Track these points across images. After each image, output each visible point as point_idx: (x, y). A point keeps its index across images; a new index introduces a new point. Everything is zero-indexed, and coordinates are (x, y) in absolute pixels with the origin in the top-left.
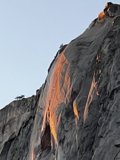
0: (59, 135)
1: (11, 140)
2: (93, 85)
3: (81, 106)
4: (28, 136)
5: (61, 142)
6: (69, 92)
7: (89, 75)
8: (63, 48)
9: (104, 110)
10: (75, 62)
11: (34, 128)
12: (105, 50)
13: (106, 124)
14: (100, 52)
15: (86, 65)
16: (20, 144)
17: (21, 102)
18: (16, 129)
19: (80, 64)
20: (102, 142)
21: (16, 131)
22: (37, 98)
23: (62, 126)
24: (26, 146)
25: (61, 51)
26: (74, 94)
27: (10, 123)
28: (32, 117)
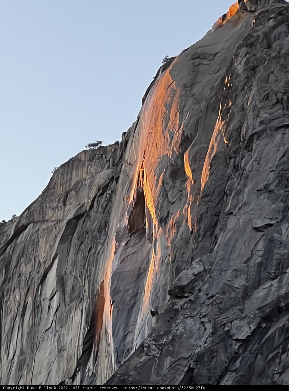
0: (159, 208)
1: (78, 217)
2: (219, 125)
4: (107, 210)
5: (163, 221)
6: (178, 136)
7: (212, 108)
8: (168, 62)
11: (117, 198)
12: (240, 67)
13: (239, 193)
14: (230, 69)
15: (207, 93)
16: (93, 223)
17: (97, 153)
19: (196, 90)
20: (232, 222)
21: (87, 202)
22: (123, 146)
23: (164, 194)
24: (104, 227)
25: (164, 68)
26: (186, 141)
27: (77, 188)
28: (114, 179)
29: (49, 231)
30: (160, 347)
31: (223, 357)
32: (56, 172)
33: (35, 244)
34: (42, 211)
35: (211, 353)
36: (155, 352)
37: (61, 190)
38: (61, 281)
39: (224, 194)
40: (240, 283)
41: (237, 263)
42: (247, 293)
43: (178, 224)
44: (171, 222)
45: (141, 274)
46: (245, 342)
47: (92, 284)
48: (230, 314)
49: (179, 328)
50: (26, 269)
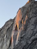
0: (19, 27)
1: (9, 28)
3: (24, 21)
6: (21, 18)
7: (26, 14)
8: (20, 8)
9: (29, 22)
10: (23, 12)
12: (29, 9)
13: (29, 25)
17: (11, 20)
18: (10, 26)
24: (12, 29)
28: (13, 23)
32: (6, 22)
33: (3, 32)
42: (30, 38)
43: (21, 29)
46: (30, 44)
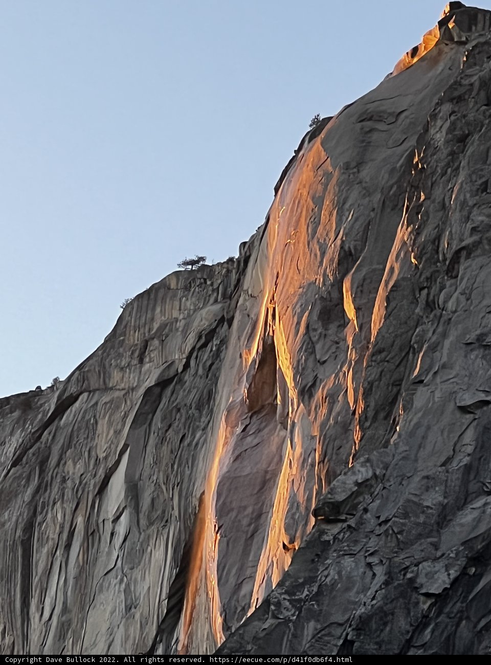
0: (299, 371)
2: (402, 233)
4: (212, 372)
5: (306, 393)
6: (333, 251)
7: (391, 205)
8: (319, 125)
11: (229, 353)
12: (439, 136)
13: (434, 348)
14: (423, 140)
15: (384, 178)
16: (188, 394)
17: (197, 276)
19: (366, 173)
20: (421, 397)
21: (178, 357)
22: (241, 266)
23: (309, 346)
24: (207, 400)
25: (312, 135)
26: (347, 259)
27: (163, 334)
28: (225, 320)
29: (114, 405)
30: (297, 604)
31: (402, 623)
32: (129, 307)
33: (90, 428)
34: (104, 372)
35: (383, 615)
36: (289, 613)
37: (135, 338)
38: (133, 490)
39: (409, 350)
40: (433, 499)
41: (429, 465)
42: (444, 517)
43: (331, 398)
44: (319, 394)
45: (267, 481)
46: (440, 599)
47: (185, 496)
48: (416, 551)
49: (329, 573)
50: (74, 469)
